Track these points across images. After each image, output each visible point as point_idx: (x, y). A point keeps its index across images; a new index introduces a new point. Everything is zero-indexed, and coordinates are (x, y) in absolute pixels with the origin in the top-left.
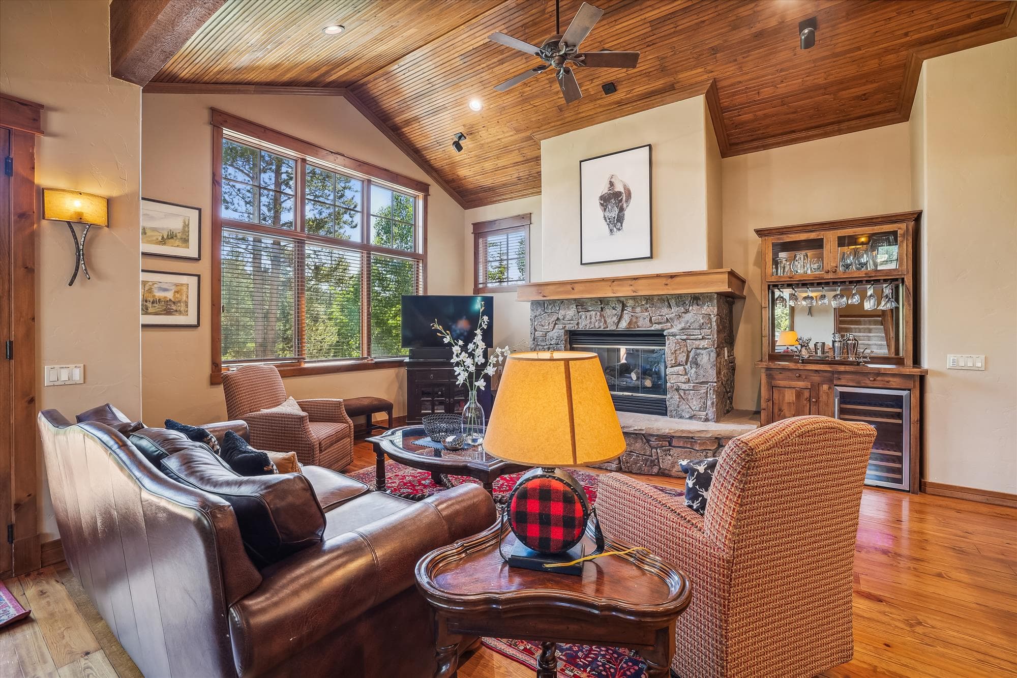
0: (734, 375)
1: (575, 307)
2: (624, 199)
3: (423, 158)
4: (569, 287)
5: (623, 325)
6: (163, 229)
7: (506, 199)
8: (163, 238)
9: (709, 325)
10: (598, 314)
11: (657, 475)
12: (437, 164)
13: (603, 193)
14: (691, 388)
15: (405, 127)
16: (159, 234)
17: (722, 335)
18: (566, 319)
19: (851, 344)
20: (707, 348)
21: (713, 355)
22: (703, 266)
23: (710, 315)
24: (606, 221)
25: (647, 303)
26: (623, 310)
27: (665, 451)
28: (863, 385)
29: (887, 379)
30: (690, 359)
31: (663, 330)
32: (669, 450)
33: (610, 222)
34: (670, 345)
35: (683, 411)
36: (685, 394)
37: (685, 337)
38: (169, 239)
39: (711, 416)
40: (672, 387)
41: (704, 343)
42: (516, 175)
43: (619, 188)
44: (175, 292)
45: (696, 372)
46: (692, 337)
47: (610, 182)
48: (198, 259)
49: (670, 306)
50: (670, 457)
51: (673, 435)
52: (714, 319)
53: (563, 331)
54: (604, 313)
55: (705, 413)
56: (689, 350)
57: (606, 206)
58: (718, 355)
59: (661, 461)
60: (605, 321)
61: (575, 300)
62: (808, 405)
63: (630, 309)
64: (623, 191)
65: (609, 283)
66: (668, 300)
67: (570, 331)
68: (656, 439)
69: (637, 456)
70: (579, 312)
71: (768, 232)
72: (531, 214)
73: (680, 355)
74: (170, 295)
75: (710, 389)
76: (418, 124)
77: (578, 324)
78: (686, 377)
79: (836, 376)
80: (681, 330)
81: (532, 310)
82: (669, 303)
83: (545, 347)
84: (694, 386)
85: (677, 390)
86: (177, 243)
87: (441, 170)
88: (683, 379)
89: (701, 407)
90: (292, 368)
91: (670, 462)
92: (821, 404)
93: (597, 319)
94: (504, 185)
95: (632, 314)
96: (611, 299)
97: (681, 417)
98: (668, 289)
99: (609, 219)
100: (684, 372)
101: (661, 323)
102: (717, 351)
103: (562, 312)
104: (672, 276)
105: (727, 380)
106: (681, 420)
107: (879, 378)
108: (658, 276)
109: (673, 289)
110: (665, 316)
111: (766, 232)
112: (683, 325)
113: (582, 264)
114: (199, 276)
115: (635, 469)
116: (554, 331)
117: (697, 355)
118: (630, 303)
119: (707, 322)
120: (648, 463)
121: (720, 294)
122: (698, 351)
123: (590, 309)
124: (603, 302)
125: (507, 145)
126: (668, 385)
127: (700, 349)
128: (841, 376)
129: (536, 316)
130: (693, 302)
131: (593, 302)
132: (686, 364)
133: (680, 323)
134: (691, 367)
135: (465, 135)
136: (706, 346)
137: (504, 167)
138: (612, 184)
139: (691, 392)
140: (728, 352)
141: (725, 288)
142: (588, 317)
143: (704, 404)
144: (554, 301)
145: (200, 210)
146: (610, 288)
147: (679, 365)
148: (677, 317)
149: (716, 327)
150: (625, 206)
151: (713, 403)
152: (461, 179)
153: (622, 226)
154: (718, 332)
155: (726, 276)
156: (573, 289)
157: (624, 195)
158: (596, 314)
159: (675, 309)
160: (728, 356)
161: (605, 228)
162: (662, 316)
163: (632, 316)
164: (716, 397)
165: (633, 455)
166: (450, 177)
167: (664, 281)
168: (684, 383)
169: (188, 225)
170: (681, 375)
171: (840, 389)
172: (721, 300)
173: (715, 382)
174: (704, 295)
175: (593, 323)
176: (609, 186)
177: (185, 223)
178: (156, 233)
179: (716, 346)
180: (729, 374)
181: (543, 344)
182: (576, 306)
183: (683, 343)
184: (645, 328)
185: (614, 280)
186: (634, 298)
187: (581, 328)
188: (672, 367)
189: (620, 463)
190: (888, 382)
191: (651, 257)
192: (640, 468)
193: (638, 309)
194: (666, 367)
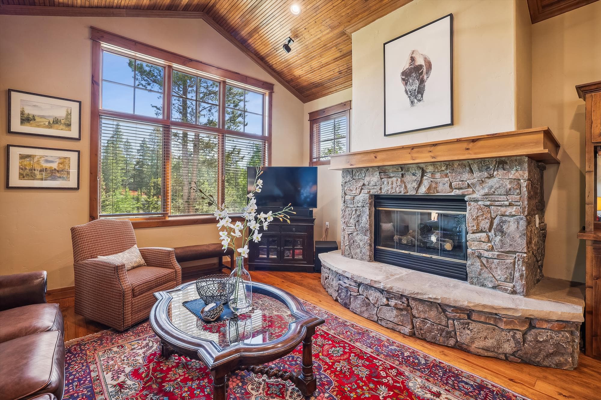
0: (544, 242)
1: (378, 174)
2: (425, 70)
3: (267, 64)
4: (372, 156)
5: (423, 190)
6: (49, 116)
7: (333, 91)
8: (49, 123)
9: (518, 191)
10: (399, 180)
11: (453, 348)
12: (278, 68)
13: (405, 69)
14: (495, 257)
15: (249, 39)
16: (47, 120)
17: (534, 202)
18: (370, 185)
20: (514, 216)
21: (523, 223)
22: (510, 126)
23: (519, 180)
24: (407, 94)
25: (446, 169)
26: (423, 176)
27: (463, 324)
30: (494, 226)
31: (464, 196)
32: (468, 323)
33: (411, 94)
34: (471, 212)
35: (485, 279)
36: (487, 262)
37: (488, 203)
38: (55, 124)
39: (519, 288)
40: (473, 254)
41: (512, 210)
42: (337, 70)
43: (420, 61)
44: (59, 163)
45: (501, 241)
46: (497, 203)
47: (412, 57)
48: (79, 139)
49: (471, 171)
50: (469, 332)
51: (473, 308)
52: (524, 184)
53: (368, 195)
54: (405, 179)
55: (511, 285)
56: (493, 217)
57: (408, 80)
58: (529, 223)
59: (458, 334)
60: (406, 187)
61: (378, 167)
63: (429, 175)
64: (423, 63)
65: (409, 150)
66: (470, 166)
67: (375, 196)
68: (452, 310)
69: (431, 324)
70: (381, 179)
71: (596, 87)
72: (350, 101)
73: (483, 222)
74: (55, 166)
75: (519, 260)
76: (257, 35)
77: (381, 189)
78: (489, 244)
80: (484, 195)
81: (343, 177)
82: (471, 169)
83: (353, 209)
84: (498, 255)
85: (480, 257)
86: (62, 127)
87: (282, 72)
88: (486, 246)
89: (507, 278)
90: (158, 220)
91: (468, 337)
93: (398, 184)
94: (329, 79)
95: (432, 180)
96: (411, 166)
97: (483, 285)
98: (470, 154)
99: (410, 92)
100: (487, 239)
101: (461, 188)
102: (527, 219)
103: (367, 179)
104: (474, 140)
105: (538, 249)
106: (482, 288)
108: (459, 141)
109: (475, 153)
110: (466, 181)
111: (593, 87)
112: (486, 191)
113: (385, 135)
114: (79, 152)
115: (429, 337)
116: (361, 195)
117: (504, 222)
118: (430, 169)
119: (516, 187)
120: (444, 333)
121: (532, 158)
122: (504, 218)
123: (392, 175)
124: (403, 168)
125: (326, 43)
126: (469, 251)
127: (507, 216)
129: (346, 182)
130: (498, 166)
131: (394, 169)
132: (490, 231)
133: (483, 188)
134: (495, 234)
135: (293, 39)
136: (514, 213)
137: (327, 64)
138: (413, 59)
139: (495, 261)
140: (539, 219)
141: (540, 149)
142: (390, 183)
143: (511, 275)
144: (360, 169)
145: (80, 103)
146: (410, 155)
147: (482, 231)
148: (479, 182)
149: (526, 193)
150: (425, 77)
151: (521, 276)
152: (297, 78)
153: (422, 97)
154: (530, 198)
155: (541, 136)
156: (376, 157)
157: (425, 68)
158: (397, 180)
159: (477, 174)
160: (539, 224)
161: (406, 100)
162: (462, 181)
163: (431, 181)
164: (526, 269)
165: (427, 323)
166: (289, 78)
167: (465, 145)
168: (487, 251)
169: (71, 113)
170: (484, 242)
172: (533, 164)
173: (525, 253)
174: (512, 158)
175: (394, 188)
176: (410, 61)
177: (68, 112)
178: (44, 120)
179: (526, 213)
180: (540, 242)
181: (352, 206)
182: (380, 173)
183: (486, 209)
184: (445, 193)
185: (413, 148)
186: (433, 164)
187: (384, 192)
188: (473, 233)
189: (413, 328)
191: (452, 124)
192: (434, 337)
193: (438, 175)
194: (467, 233)
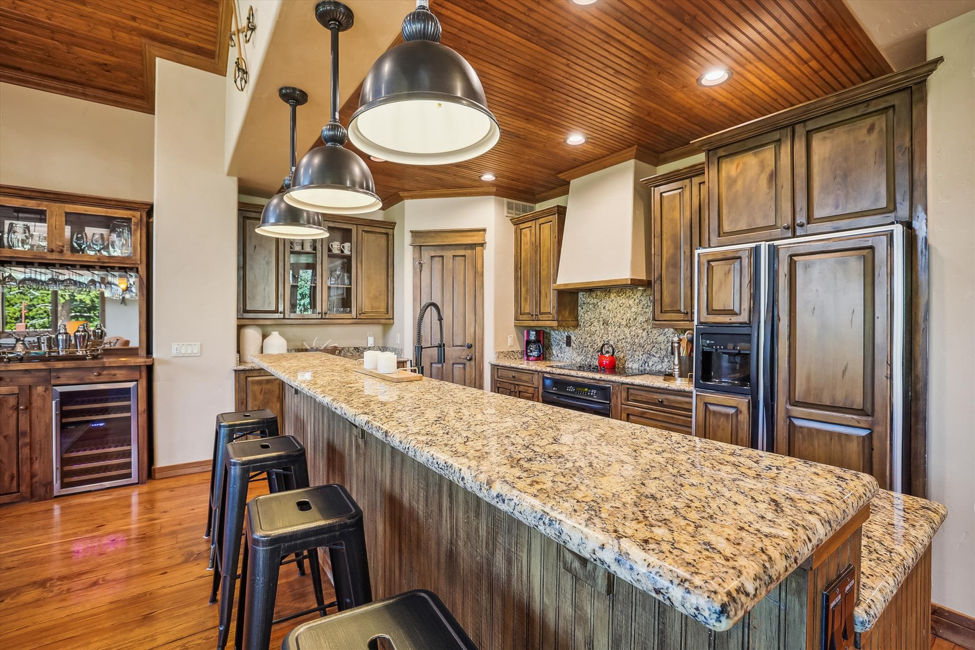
19: (80, 336)
28: (88, 381)
29: (114, 372)
62: (15, 415)
79: (54, 374)
92: (34, 411)
107: (105, 372)
128: (61, 374)
171: (60, 389)
190: (114, 375)
